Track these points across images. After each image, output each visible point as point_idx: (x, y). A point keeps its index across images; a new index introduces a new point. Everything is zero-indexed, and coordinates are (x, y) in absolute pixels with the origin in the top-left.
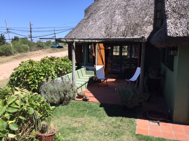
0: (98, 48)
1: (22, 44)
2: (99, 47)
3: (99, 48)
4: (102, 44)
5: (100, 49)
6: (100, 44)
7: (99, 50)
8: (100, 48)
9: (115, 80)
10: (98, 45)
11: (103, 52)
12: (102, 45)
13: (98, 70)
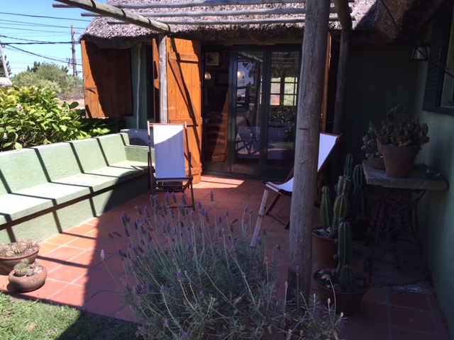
0: (168, 55)
1: (41, 79)
2: (175, 50)
3: (173, 57)
4: (190, 42)
5: (179, 61)
6: (177, 41)
7: (175, 66)
8: (178, 55)
9: (240, 182)
10: (169, 44)
11: (192, 75)
12: (185, 47)
13: (163, 144)
